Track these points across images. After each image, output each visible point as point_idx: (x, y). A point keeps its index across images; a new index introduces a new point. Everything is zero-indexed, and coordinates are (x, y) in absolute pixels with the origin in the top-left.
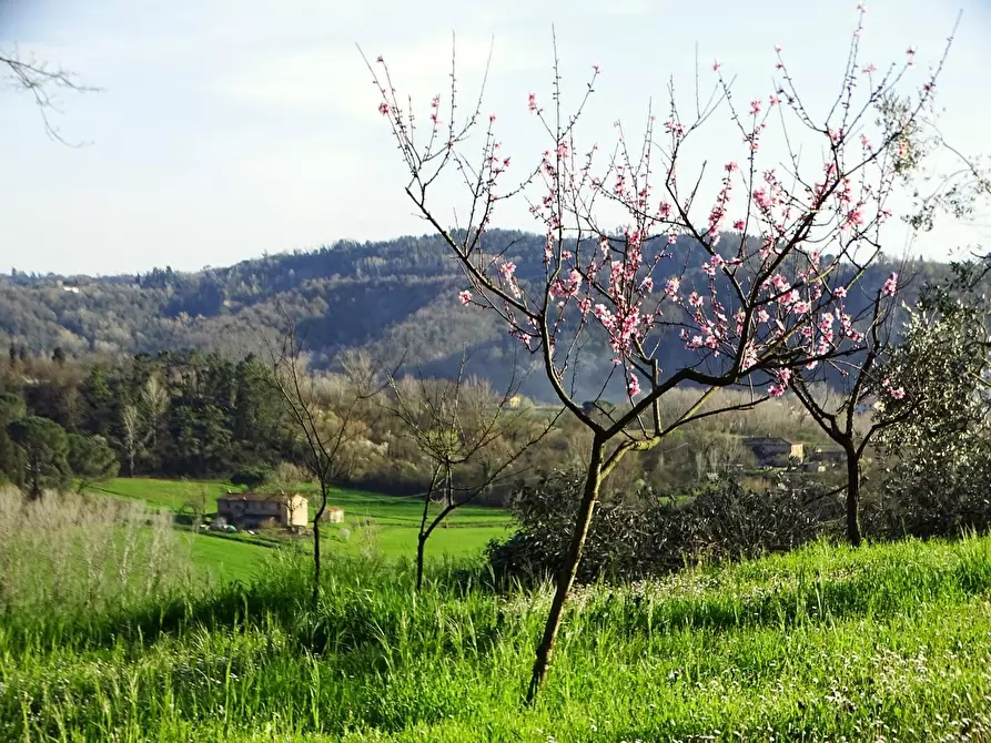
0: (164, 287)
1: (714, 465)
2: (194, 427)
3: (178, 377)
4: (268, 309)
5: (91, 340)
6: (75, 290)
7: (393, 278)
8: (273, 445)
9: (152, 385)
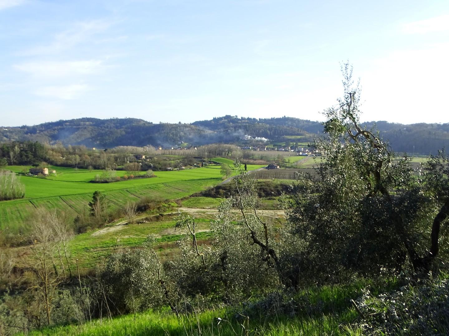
0: (25, 129)
1: (128, 160)
2: (25, 156)
3: (22, 146)
4: (46, 132)
5: (10, 139)
6: (6, 129)
7: (71, 126)
8: (42, 158)
9: (16, 148)
